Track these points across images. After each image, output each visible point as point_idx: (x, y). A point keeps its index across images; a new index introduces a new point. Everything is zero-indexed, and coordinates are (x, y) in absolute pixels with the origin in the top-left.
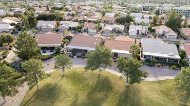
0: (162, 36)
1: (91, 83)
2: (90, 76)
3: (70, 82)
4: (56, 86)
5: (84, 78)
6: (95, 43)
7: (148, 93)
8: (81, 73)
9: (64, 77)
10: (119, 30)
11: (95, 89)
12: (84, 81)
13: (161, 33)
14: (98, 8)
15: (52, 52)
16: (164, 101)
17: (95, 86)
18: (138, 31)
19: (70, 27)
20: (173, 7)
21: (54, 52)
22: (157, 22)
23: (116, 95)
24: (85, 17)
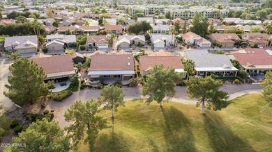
0: (194, 45)
1: (157, 120)
2: (149, 110)
3: (129, 126)
4: (115, 136)
5: (142, 115)
6: (129, 64)
7: (232, 118)
8: (133, 109)
9: (115, 120)
10: (139, 43)
11: (168, 127)
12: (146, 120)
13: (192, 42)
14: (84, 12)
15: (65, 85)
16: (252, 123)
17: (166, 122)
18: (165, 41)
19: (65, 44)
20: (180, 8)
21: (68, 84)
22: (180, 28)
23: (200, 129)
24: (77, 26)
